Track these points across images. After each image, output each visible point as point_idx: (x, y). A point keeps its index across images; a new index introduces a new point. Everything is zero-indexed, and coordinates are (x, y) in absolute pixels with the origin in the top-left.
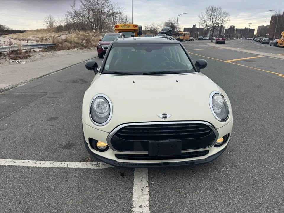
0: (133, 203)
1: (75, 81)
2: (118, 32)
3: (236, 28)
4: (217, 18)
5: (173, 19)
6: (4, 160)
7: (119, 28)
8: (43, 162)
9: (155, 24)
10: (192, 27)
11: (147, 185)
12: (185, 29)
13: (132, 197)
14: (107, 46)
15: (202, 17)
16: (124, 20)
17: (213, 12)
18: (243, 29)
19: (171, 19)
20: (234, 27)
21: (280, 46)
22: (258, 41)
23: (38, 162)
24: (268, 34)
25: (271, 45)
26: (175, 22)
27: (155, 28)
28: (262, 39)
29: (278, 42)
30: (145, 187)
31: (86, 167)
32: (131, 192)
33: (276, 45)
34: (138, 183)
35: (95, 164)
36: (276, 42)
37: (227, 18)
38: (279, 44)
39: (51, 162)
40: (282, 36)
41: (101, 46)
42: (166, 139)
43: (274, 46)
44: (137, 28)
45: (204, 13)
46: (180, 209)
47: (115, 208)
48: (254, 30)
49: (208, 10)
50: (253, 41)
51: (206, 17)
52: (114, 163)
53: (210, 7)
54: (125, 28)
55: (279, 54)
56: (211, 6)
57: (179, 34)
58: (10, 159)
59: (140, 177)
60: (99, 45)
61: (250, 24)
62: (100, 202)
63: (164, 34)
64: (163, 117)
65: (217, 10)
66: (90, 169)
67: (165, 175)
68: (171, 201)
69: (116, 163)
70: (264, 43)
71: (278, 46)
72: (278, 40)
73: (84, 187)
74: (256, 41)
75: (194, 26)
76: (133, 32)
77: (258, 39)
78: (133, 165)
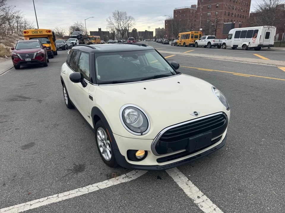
0: (191, 197)
1: (12, 99)
2: (28, 39)
3: (138, 31)
4: (124, 22)
5: (79, 23)
6: (11, 207)
7: (29, 34)
8: (66, 193)
9: (59, 28)
10: (98, 30)
11: (188, 179)
12: (92, 33)
13: (184, 193)
14: (25, 55)
15: (110, 21)
16: (23, 25)
17: (119, 16)
18: (144, 32)
19: (77, 23)
20: (136, 30)
21: (179, 45)
22: (159, 42)
23: (61, 195)
24: (166, 36)
25: (172, 45)
26: (81, 26)
27: (59, 32)
28: (163, 40)
29: (177, 42)
30: (187, 182)
31: (118, 182)
32: (179, 189)
33: (176, 44)
34: (179, 180)
35: (125, 177)
36: (176, 42)
37: (132, 22)
38: (178, 44)
39: (77, 190)
40: (179, 36)
41: (17, 55)
42: (201, 133)
43: (175, 46)
44: (51, 33)
45: (112, 17)
46: (227, 188)
47: (180, 207)
48: (152, 32)
49: (114, 14)
50: (155, 42)
51: (114, 21)
52: (157, 168)
53: (116, 12)
54: (37, 34)
55: (185, 52)
56: (117, 10)
57: (90, 38)
58: (20, 203)
59: (175, 174)
60: (14, 54)
61: (149, 27)
62: (164, 208)
63: (75, 39)
64: (195, 115)
65: (123, 15)
66: (125, 183)
67: (193, 166)
68: (216, 184)
69: (159, 167)
70: (165, 43)
71: (178, 46)
72: (177, 40)
73: (136, 201)
74: (158, 42)
75: (100, 29)
76: (47, 38)
77: (159, 40)
78: (175, 164)
